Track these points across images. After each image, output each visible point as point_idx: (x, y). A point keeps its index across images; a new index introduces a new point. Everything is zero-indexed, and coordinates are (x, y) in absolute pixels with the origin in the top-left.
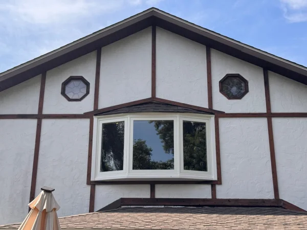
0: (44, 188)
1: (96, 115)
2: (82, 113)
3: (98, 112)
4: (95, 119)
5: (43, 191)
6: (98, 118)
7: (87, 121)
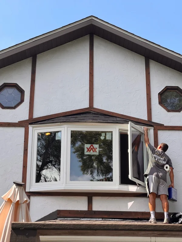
0: (15, 182)
1: (31, 124)
2: (16, 121)
3: (33, 121)
4: (31, 127)
5: (15, 185)
6: (33, 127)
7: (22, 130)
